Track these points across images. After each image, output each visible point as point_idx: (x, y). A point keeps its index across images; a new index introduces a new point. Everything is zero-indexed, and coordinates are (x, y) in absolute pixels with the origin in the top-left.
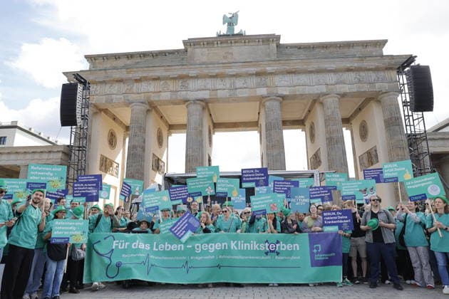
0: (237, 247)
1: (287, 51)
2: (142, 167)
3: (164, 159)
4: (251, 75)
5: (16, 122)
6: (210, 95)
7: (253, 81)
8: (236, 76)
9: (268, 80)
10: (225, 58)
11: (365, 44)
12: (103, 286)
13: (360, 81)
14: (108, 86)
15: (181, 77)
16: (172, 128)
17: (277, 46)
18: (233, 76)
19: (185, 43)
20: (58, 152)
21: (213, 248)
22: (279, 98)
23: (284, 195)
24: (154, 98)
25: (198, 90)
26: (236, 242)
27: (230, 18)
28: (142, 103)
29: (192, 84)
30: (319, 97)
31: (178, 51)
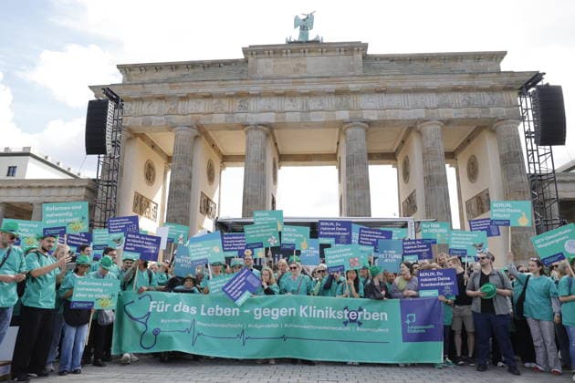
0: (308, 313)
1: (376, 64)
2: (188, 209)
3: (215, 199)
4: (329, 93)
5: (29, 148)
6: (276, 119)
7: (331, 102)
8: (310, 94)
9: (351, 100)
10: (296, 70)
11: (477, 57)
12: (136, 358)
13: (469, 105)
14: (146, 105)
15: (239, 95)
16: (227, 159)
17: (363, 58)
18: (306, 94)
19: (245, 51)
20: (81, 187)
21: (277, 315)
22: (364, 124)
23: (372, 248)
24: (204, 120)
25: (261, 112)
26: (306, 307)
27: (304, 20)
28: (190, 127)
29: (253, 104)
30: (416, 123)
31: (236, 62)
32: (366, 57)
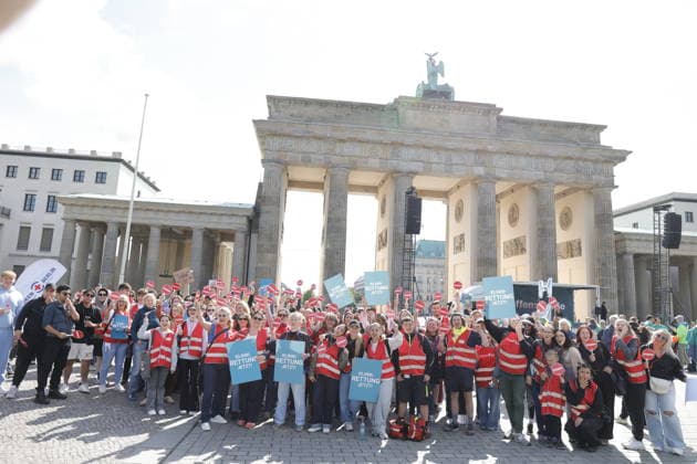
5: (120, 154)
6: (424, 168)
7: (470, 158)
8: (454, 150)
9: (487, 159)
10: (440, 125)
13: (578, 171)
14: (305, 142)
15: (394, 144)
18: (451, 150)
19: (397, 99)
24: (360, 163)
29: (405, 153)
32: (500, 119)
